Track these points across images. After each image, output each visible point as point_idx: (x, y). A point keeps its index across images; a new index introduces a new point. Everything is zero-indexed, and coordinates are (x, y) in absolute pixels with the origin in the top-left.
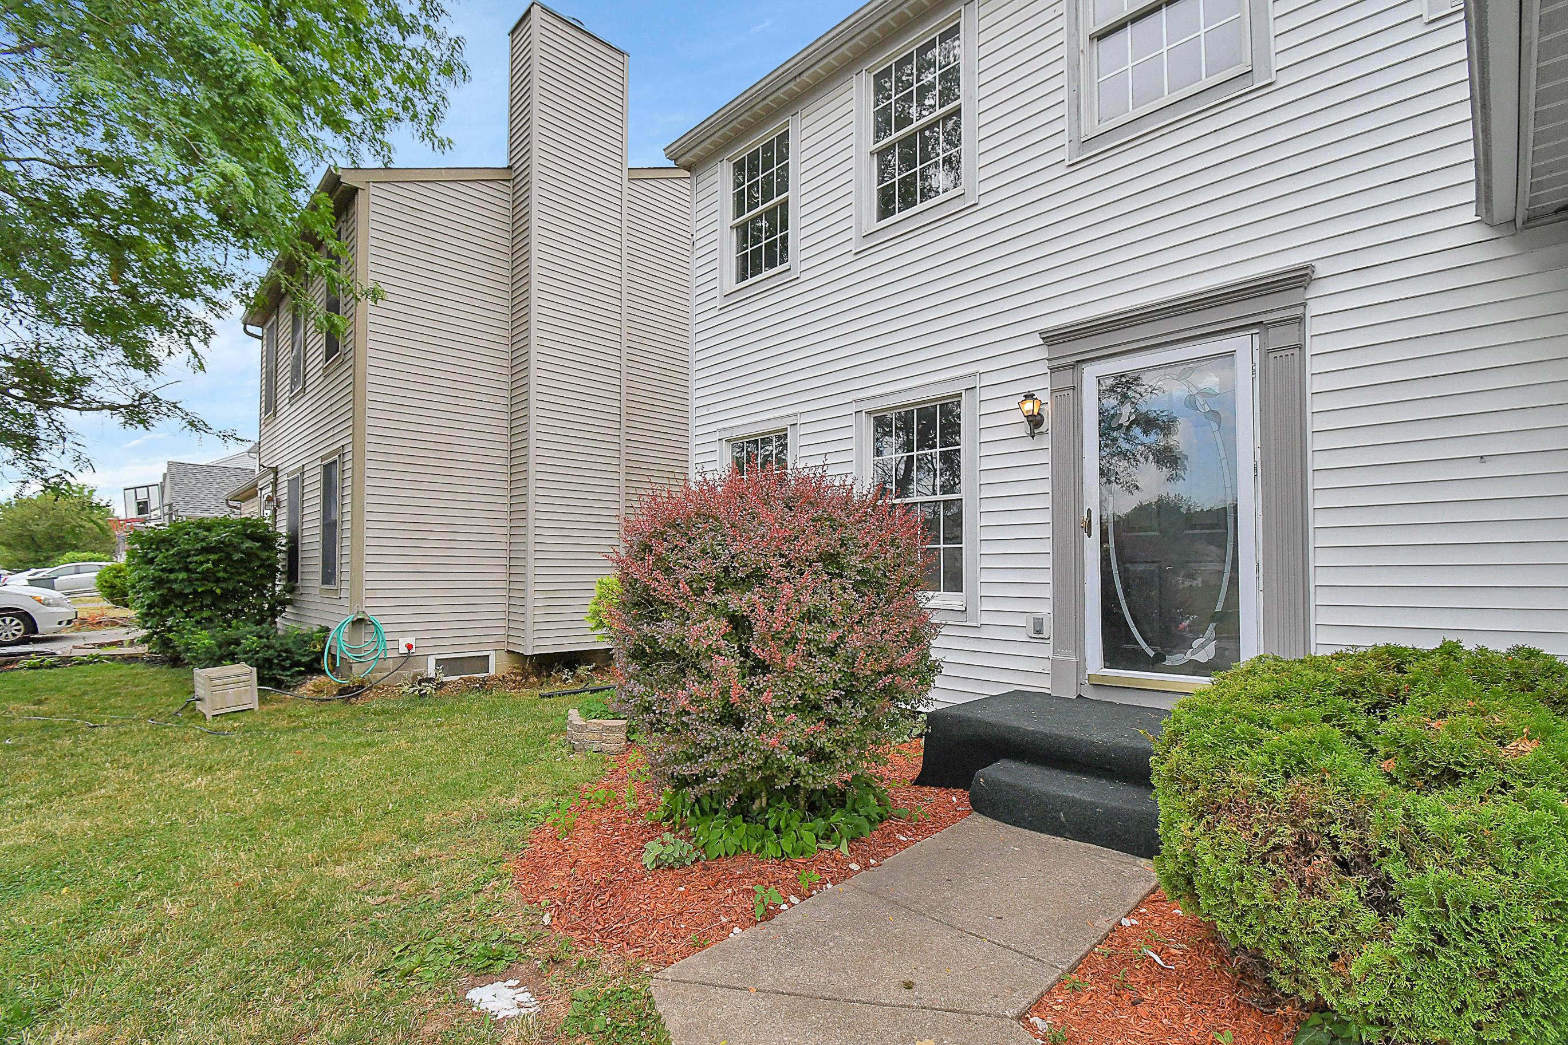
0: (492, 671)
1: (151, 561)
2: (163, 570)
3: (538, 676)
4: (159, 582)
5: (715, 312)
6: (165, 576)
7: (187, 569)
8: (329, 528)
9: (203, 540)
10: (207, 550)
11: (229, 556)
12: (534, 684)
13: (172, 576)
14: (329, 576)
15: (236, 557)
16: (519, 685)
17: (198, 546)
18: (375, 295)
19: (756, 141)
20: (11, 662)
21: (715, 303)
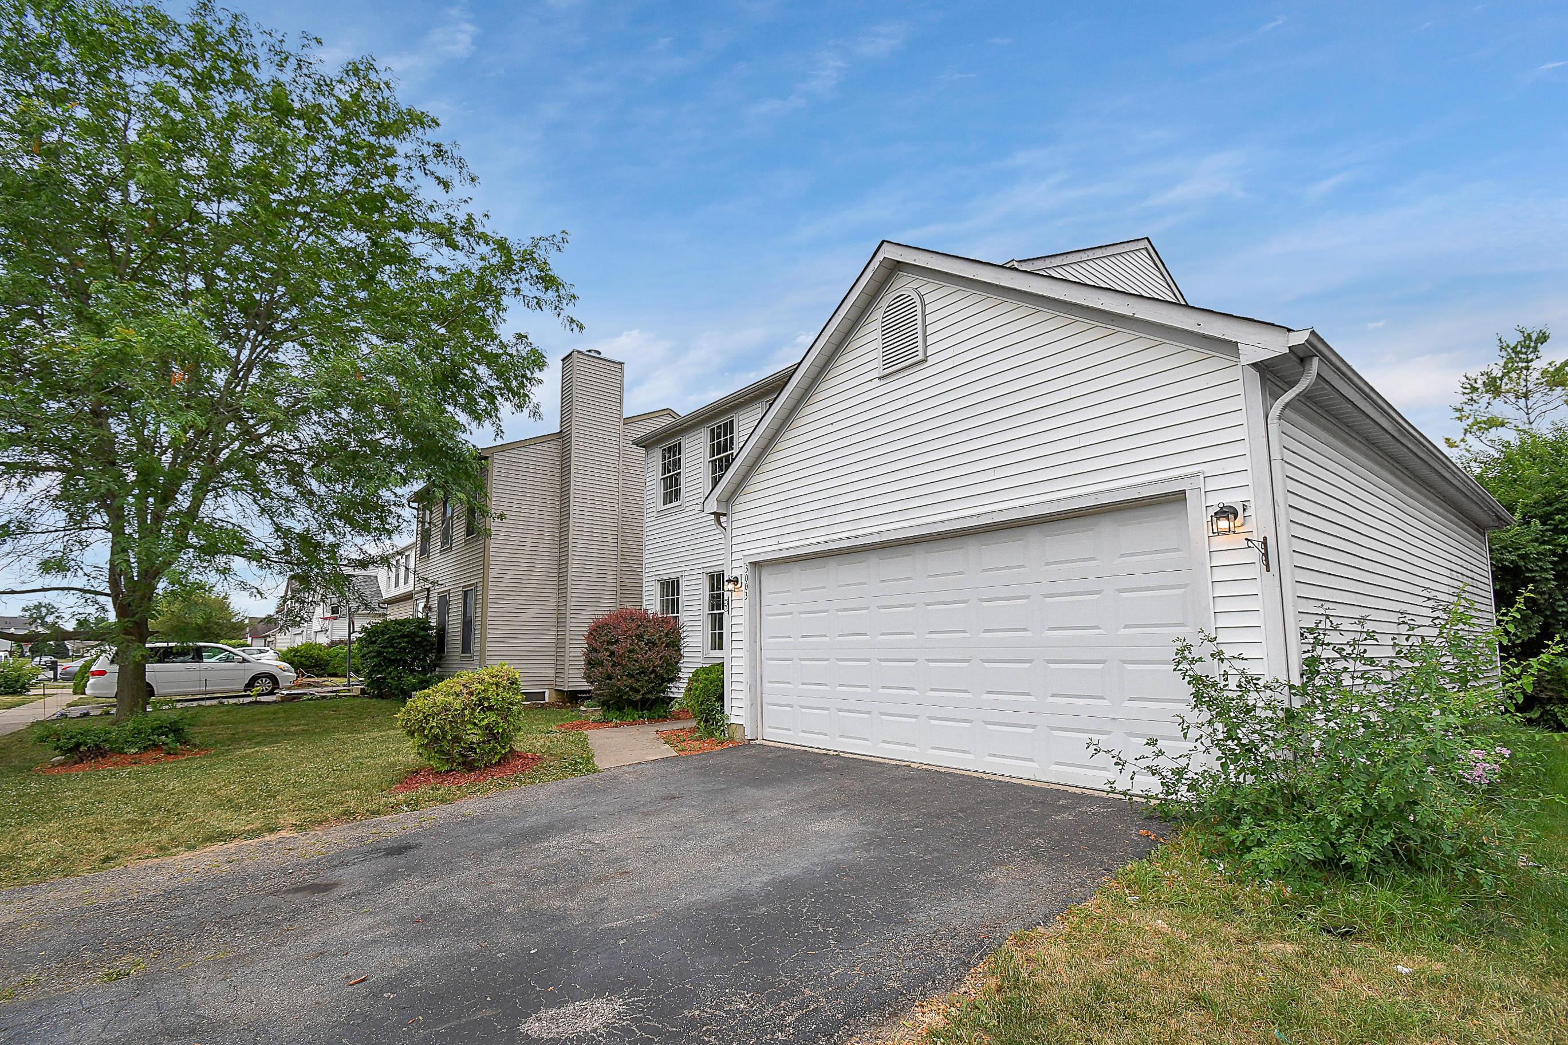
0: (547, 700)
1: (374, 642)
2: (382, 647)
3: (571, 703)
4: (379, 654)
5: (654, 519)
6: (382, 650)
7: (392, 646)
8: (467, 624)
9: (400, 631)
10: (403, 636)
11: (413, 640)
12: (568, 707)
13: (386, 650)
14: (466, 647)
15: (417, 640)
16: (561, 707)
17: (399, 634)
18: (501, 517)
19: (671, 443)
20: (295, 698)
21: (654, 514)
